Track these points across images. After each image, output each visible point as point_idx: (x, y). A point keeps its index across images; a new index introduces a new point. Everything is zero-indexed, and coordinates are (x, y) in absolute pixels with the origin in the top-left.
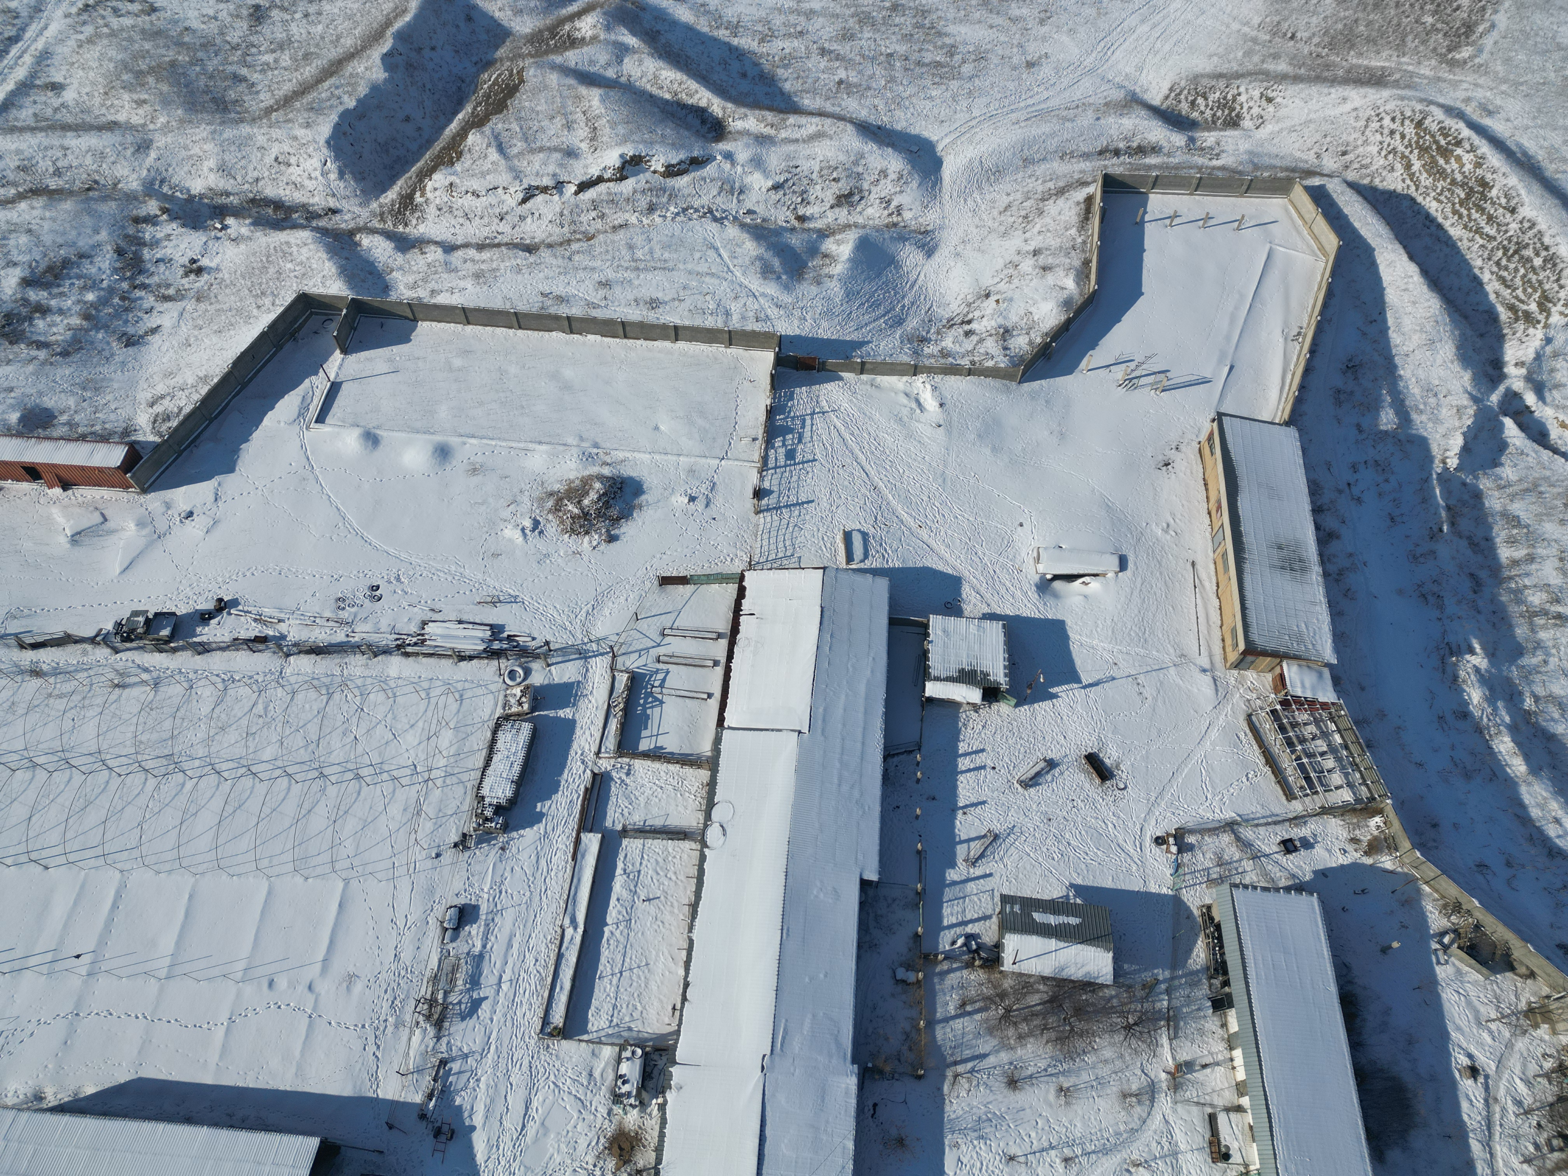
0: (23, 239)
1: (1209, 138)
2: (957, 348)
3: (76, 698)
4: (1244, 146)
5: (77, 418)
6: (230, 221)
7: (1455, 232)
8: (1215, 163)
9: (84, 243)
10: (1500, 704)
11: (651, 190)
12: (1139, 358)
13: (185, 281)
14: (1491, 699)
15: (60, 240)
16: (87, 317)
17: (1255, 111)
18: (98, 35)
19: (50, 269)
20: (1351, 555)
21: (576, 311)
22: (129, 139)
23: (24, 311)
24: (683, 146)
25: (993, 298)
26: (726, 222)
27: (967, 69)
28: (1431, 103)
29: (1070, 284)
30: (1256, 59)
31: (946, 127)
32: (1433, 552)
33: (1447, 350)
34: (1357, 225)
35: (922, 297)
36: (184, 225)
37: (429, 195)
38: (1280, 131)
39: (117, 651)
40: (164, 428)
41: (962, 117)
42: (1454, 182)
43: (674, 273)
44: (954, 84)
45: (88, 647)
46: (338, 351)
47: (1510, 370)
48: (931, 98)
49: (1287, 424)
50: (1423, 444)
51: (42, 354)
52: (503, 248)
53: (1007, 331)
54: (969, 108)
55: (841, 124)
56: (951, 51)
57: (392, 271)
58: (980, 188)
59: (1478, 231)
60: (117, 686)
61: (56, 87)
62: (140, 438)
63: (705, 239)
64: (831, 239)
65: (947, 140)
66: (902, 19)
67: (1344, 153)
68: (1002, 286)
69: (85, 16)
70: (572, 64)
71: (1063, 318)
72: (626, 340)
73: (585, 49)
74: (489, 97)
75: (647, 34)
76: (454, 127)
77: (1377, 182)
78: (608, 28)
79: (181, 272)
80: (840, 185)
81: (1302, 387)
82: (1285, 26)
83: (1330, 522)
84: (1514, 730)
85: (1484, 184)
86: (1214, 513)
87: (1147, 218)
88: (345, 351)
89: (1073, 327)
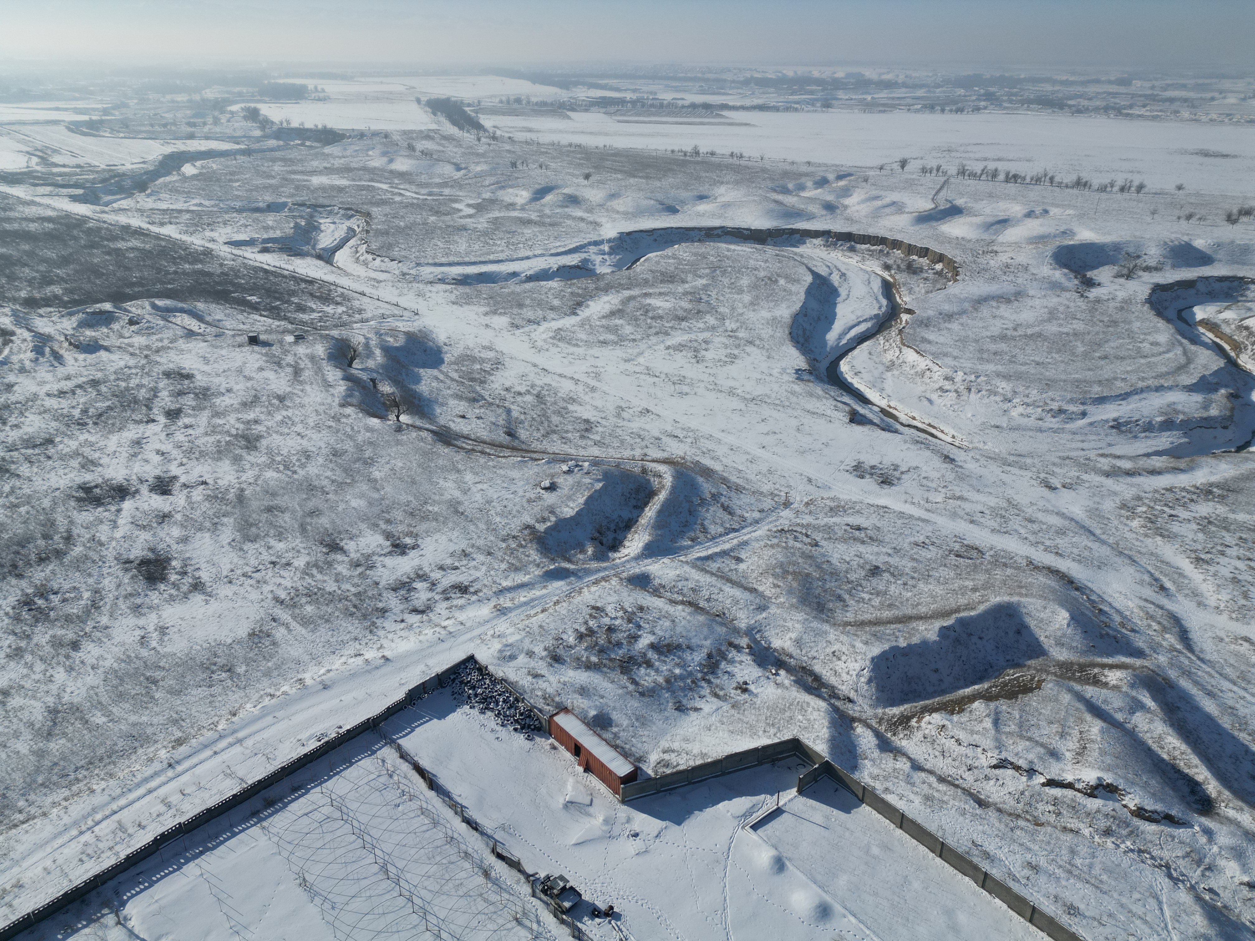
0: (667, 624)
3: (492, 909)
5: (621, 734)
6: (782, 672)
9: (695, 641)
11: (1114, 818)
13: (733, 691)
15: (684, 634)
16: (668, 681)
18: (778, 545)
19: (668, 645)
21: (995, 873)
22: (757, 601)
23: (640, 660)
24: (1162, 800)
26: (1181, 885)
36: (754, 661)
37: (923, 724)
39: (534, 895)
40: (661, 770)
43: (1106, 897)
45: (523, 879)
46: (795, 789)
51: (631, 687)
52: (959, 790)
57: (866, 758)
60: (517, 919)
61: (739, 560)
62: (644, 767)
63: (1151, 886)
69: (778, 534)
70: (1088, 696)
72: (1028, 924)
73: (1104, 691)
74: (1006, 685)
75: (1167, 704)
76: (968, 691)
78: (1132, 686)
79: (735, 685)
88: (800, 792)
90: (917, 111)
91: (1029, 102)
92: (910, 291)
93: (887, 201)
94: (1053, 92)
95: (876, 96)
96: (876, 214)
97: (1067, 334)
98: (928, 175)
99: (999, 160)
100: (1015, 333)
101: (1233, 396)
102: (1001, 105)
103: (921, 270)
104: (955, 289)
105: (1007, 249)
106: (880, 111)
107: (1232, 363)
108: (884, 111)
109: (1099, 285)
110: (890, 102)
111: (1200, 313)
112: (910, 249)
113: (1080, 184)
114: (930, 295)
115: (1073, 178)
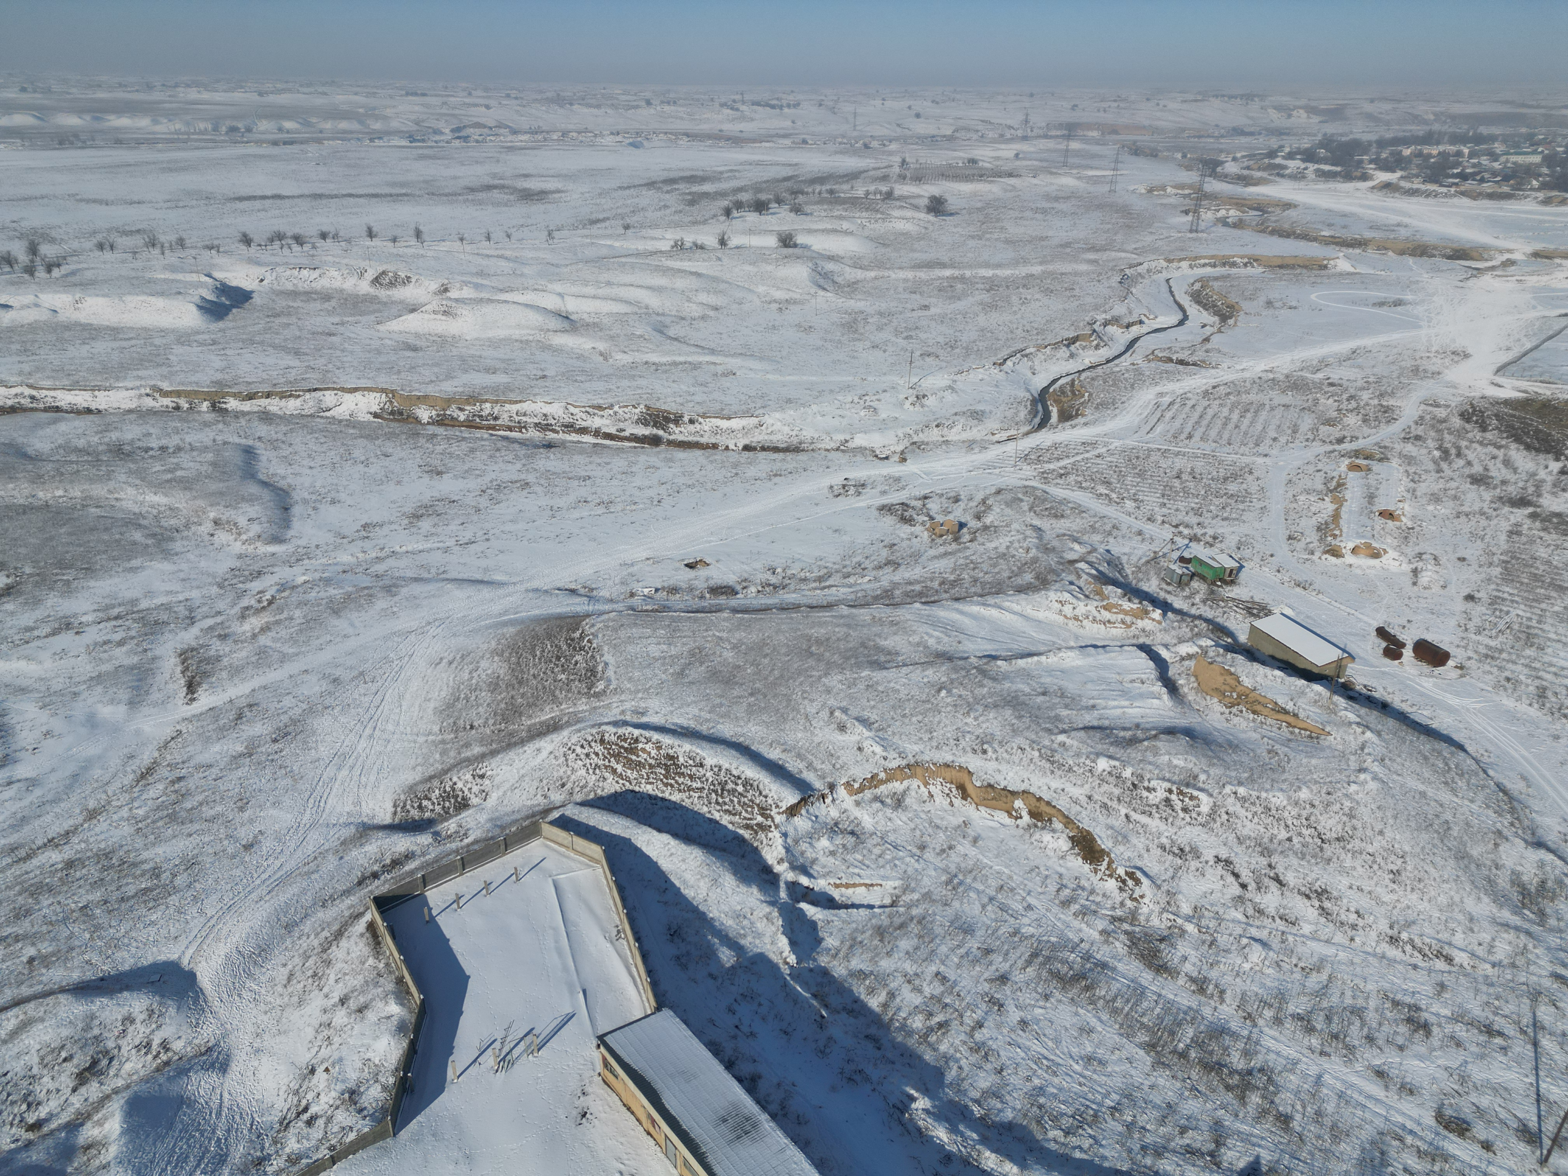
1: (451, 826)
2: (306, 1144)
4: (483, 818)
7: (676, 797)
8: (466, 841)
10: (961, 1127)
12: (499, 1035)
14: (953, 1130)
17: (475, 789)
20: (779, 1085)
25: (320, 1070)
27: (181, 880)
28: (600, 725)
29: (394, 1009)
30: (452, 754)
31: (183, 941)
32: (830, 1038)
33: (729, 880)
34: (606, 829)
35: (237, 1118)
38: (505, 793)
41: (196, 923)
42: (651, 766)
44: (174, 900)
47: (778, 869)
48: (153, 923)
49: (658, 1009)
50: (762, 959)
53: (352, 1092)
54: (201, 912)
55: (50, 1000)
56: (156, 872)
58: (250, 975)
59: (690, 789)
64: (89, 1124)
65: (190, 951)
66: (84, 871)
67: (563, 785)
68: (324, 1052)
71: (405, 1044)
77: (599, 792)
80: (75, 1061)
81: (650, 972)
82: (461, 723)
83: (746, 1069)
84: (985, 1141)
85: (671, 758)
86: (652, 1130)
87: (434, 913)
89: (419, 1048)
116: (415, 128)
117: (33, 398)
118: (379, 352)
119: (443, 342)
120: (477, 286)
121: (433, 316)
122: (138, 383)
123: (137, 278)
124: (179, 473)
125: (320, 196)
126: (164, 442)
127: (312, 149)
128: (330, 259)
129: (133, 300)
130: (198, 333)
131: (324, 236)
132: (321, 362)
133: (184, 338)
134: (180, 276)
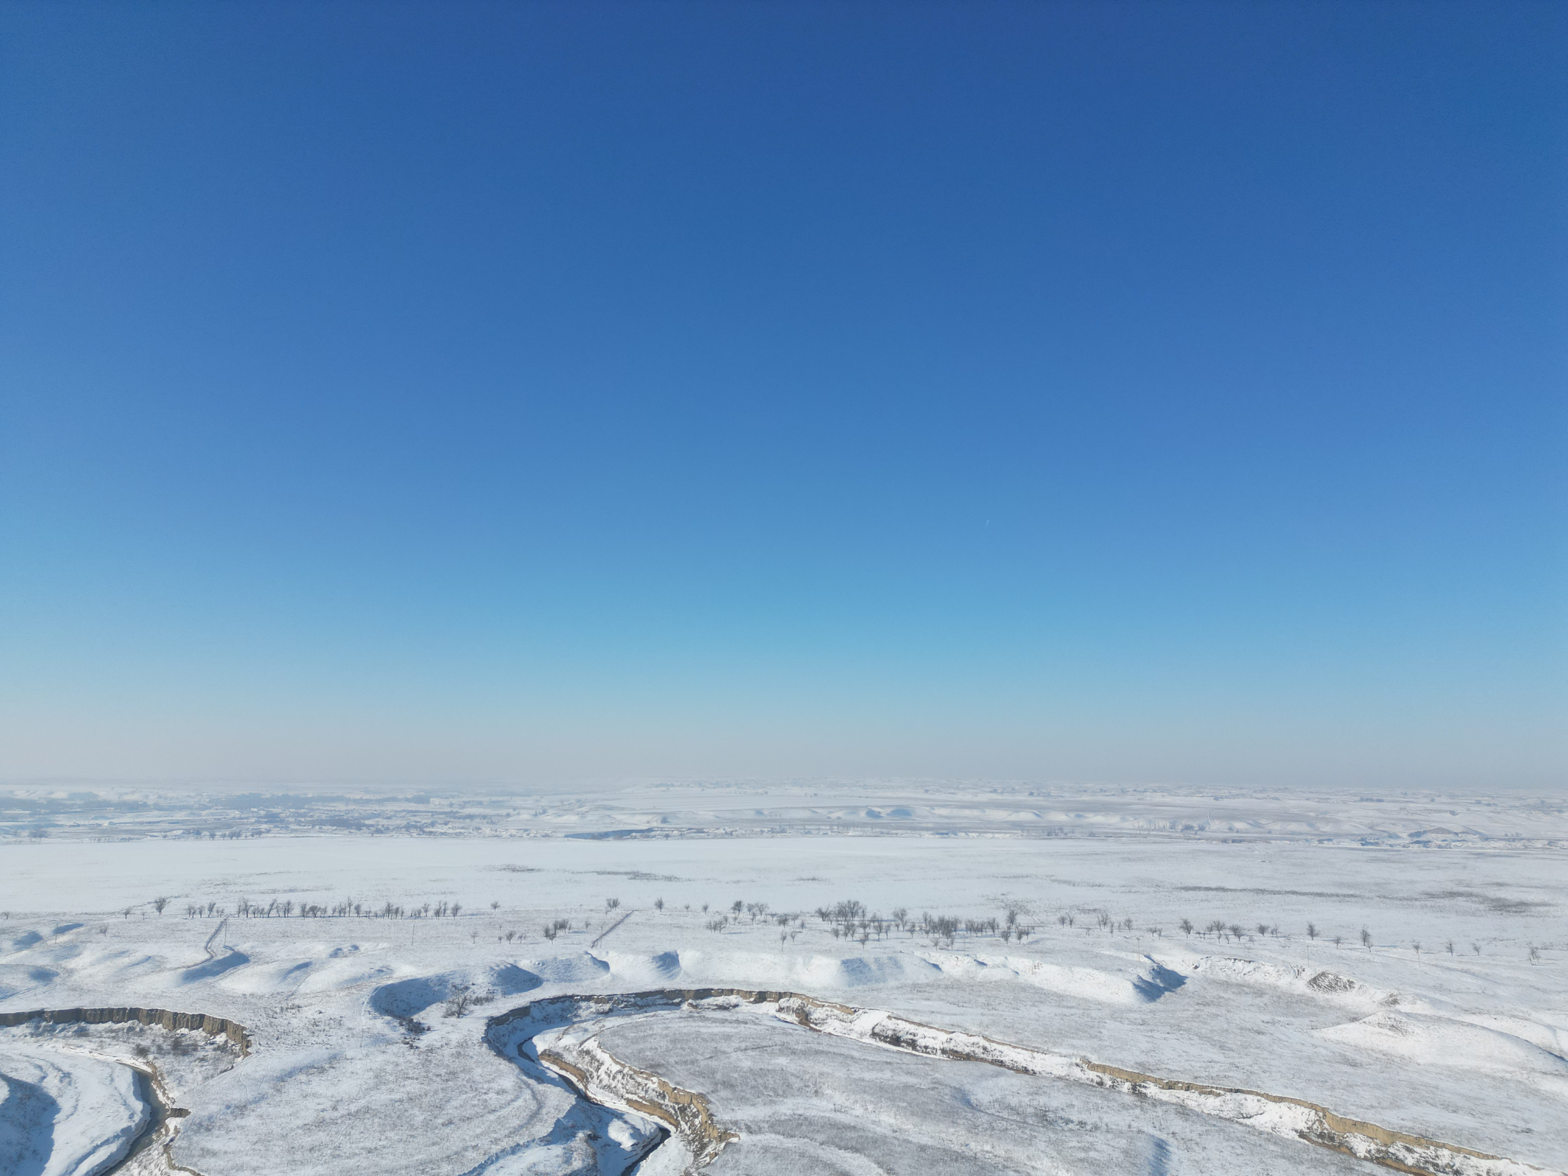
90: (177, 838)
91: (322, 823)
92: (180, 1081)
93: (139, 956)
94: (348, 812)
95: (115, 821)
96: (121, 978)
97: (401, 1101)
98: (197, 916)
99: (291, 891)
100: (336, 1114)
101: (592, 1138)
102: (287, 828)
103: (195, 1047)
104: (245, 1067)
105: (313, 1001)
106: (123, 840)
107: (583, 1097)
108: (129, 839)
109: (429, 1029)
110: (137, 828)
111: (541, 1043)
112: (177, 1020)
113: (391, 911)
114: (211, 1082)
115: (383, 905)
116: (1371, 831)
117: (985, 1049)
118: (1310, 1061)
119: (1388, 1061)
120: (1434, 1002)
121: (1378, 1029)
122: (1070, 1051)
123: (1087, 952)
124: (1092, 1154)
125: (1263, 891)
126: (1084, 1117)
127: (1260, 847)
128: (1267, 953)
129: (1081, 972)
130: (1130, 1011)
131: (1262, 930)
132: (1246, 1062)
133: (1117, 1013)
134: (1122, 955)
